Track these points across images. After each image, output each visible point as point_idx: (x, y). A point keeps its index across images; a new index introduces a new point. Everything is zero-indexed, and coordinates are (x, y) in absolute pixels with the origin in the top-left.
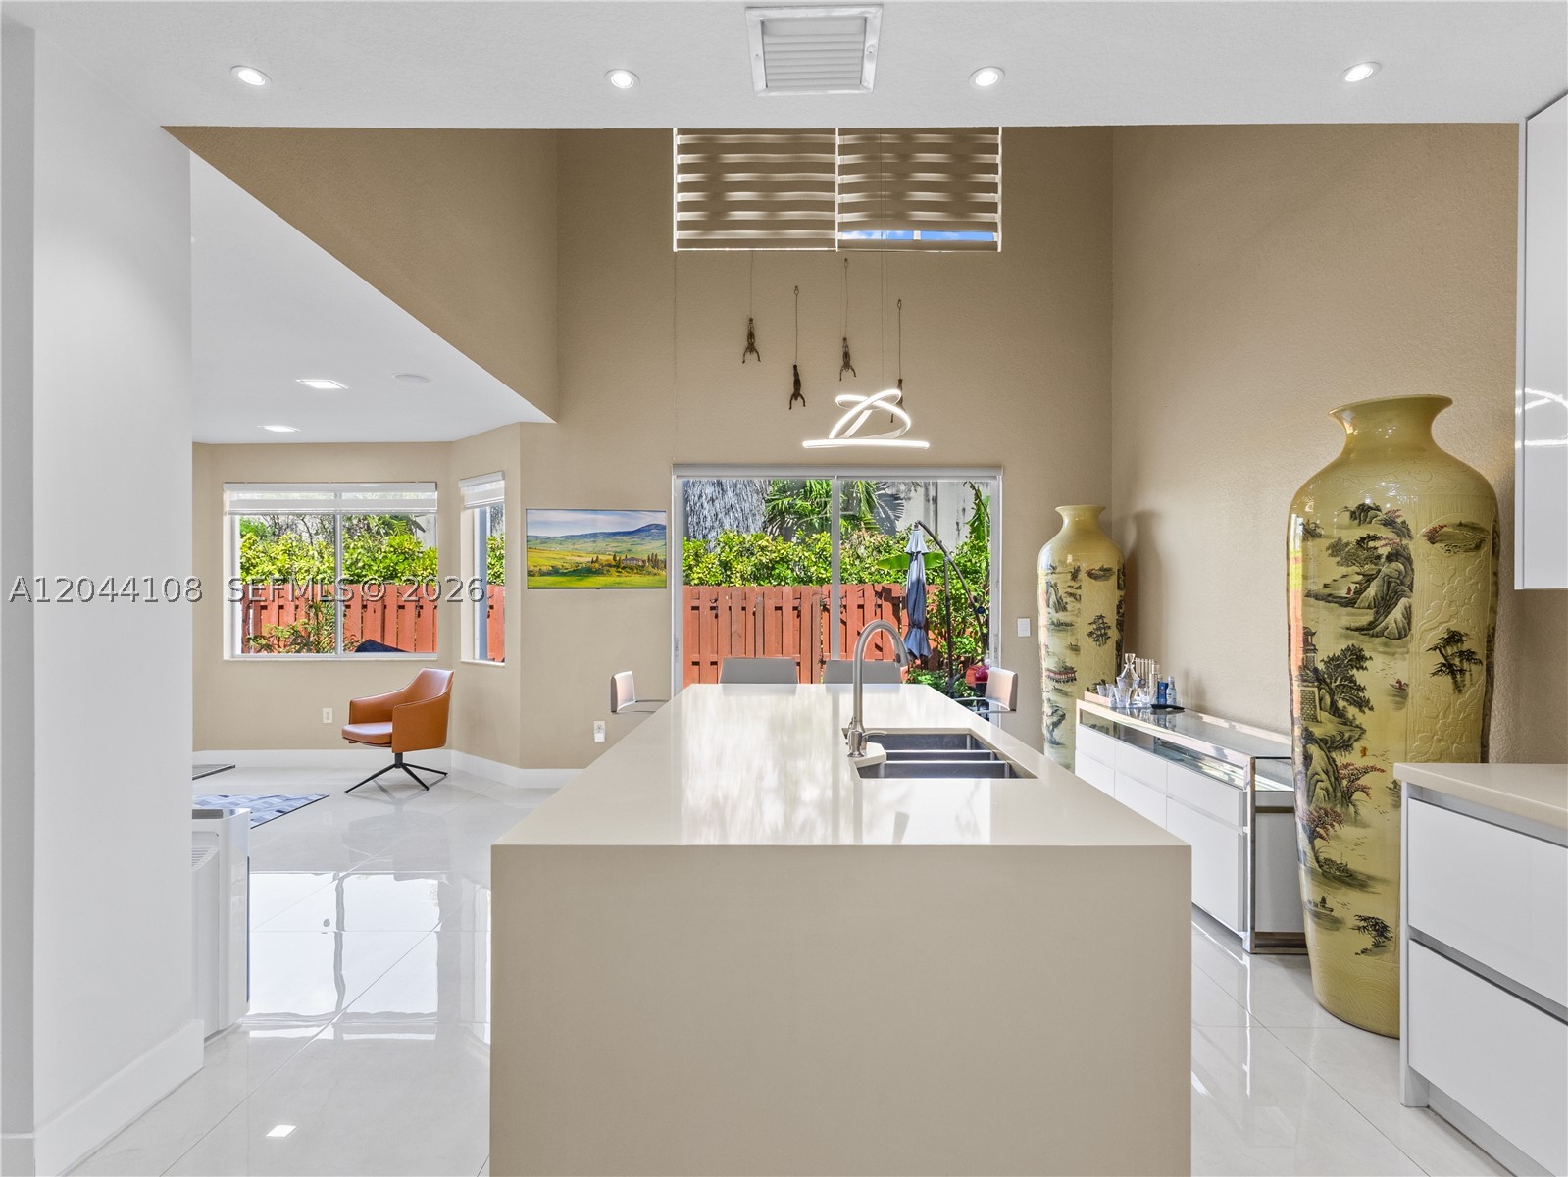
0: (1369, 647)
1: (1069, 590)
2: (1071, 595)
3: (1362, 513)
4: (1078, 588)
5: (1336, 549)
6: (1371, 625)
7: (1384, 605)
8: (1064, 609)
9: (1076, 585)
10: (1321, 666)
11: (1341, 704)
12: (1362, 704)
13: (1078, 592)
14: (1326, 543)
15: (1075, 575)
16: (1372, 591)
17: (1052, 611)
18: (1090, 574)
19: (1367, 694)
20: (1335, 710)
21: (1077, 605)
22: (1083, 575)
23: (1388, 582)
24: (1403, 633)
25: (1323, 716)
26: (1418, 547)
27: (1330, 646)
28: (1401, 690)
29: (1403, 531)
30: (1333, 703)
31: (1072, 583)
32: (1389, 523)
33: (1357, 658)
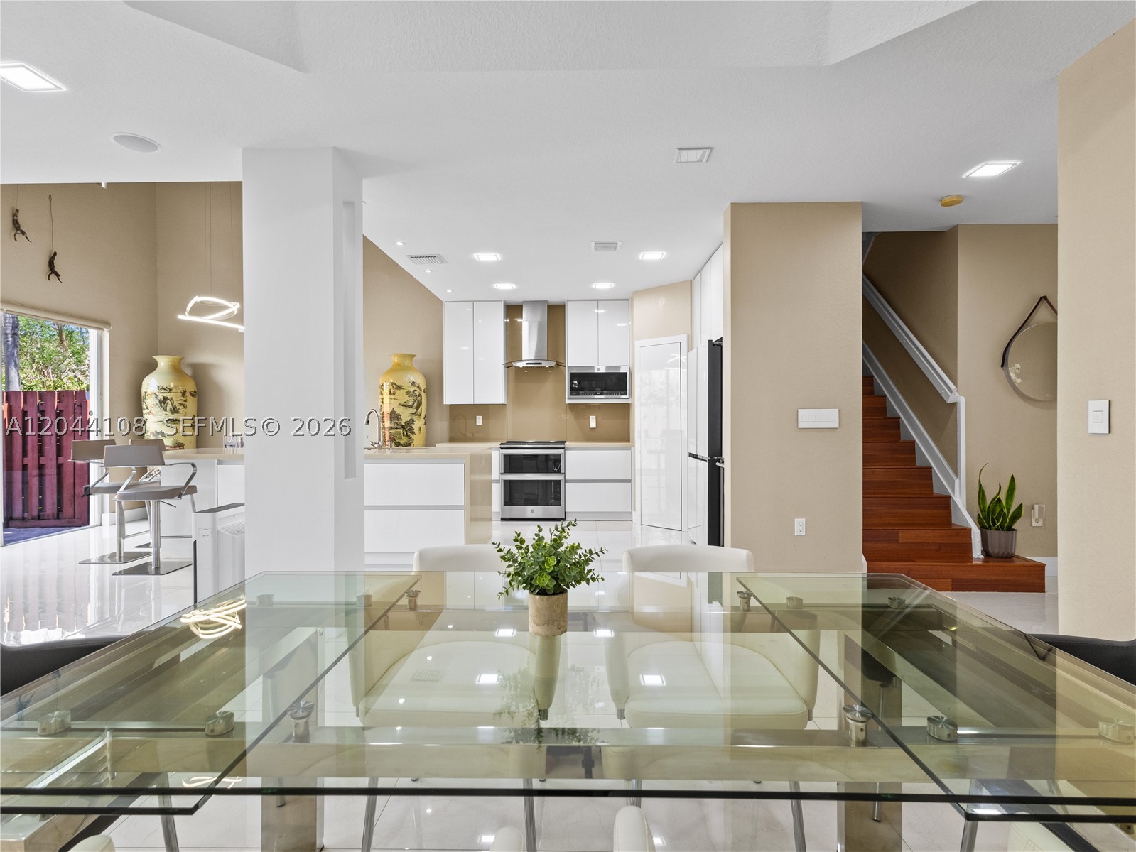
0: (415, 418)
1: (182, 402)
2: (181, 404)
3: (413, 383)
4: (186, 401)
5: (408, 393)
6: (416, 412)
7: (417, 408)
8: (177, 412)
9: (184, 399)
10: (404, 424)
11: (409, 434)
12: (413, 433)
13: (185, 403)
14: (405, 391)
15: (184, 394)
16: (416, 404)
17: (169, 413)
18: (191, 394)
19: (414, 431)
20: (407, 436)
21: (185, 410)
22: (187, 394)
23: (418, 402)
24: (420, 415)
25: (404, 438)
26: (423, 394)
27: (405, 418)
28: (420, 428)
29: (421, 390)
30: (407, 434)
31: (182, 398)
32: (418, 387)
33: (412, 421)
